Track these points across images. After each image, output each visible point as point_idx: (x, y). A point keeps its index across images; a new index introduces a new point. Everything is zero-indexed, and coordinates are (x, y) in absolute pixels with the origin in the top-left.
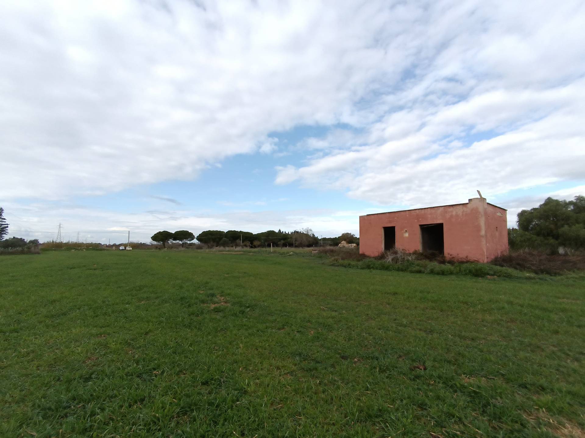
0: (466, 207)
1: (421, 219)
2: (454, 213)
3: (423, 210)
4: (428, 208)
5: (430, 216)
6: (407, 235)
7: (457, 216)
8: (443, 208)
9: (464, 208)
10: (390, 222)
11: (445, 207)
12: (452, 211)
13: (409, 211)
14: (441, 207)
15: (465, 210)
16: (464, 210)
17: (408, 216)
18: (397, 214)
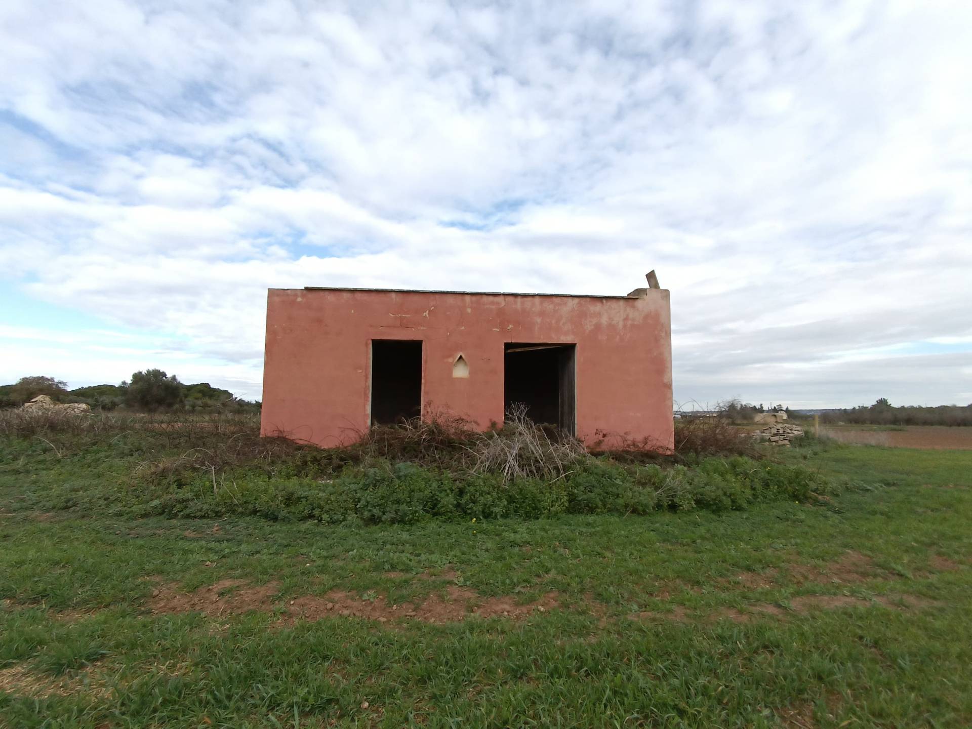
0: (633, 307)
1: (511, 326)
2: (604, 320)
3: (519, 299)
4: (534, 296)
5: (539, 320)
6: (461, 372)
7: (612, 327)
8: (576, 300)
9: (628, 309)
10: (405, 326)
11: (583, 301)
12: (599, 314)
13: (474, 298)
14: (570, 299)
15: (631, 316)
16: (627, 316)
17: (469, 310)
18: (432, 302)
